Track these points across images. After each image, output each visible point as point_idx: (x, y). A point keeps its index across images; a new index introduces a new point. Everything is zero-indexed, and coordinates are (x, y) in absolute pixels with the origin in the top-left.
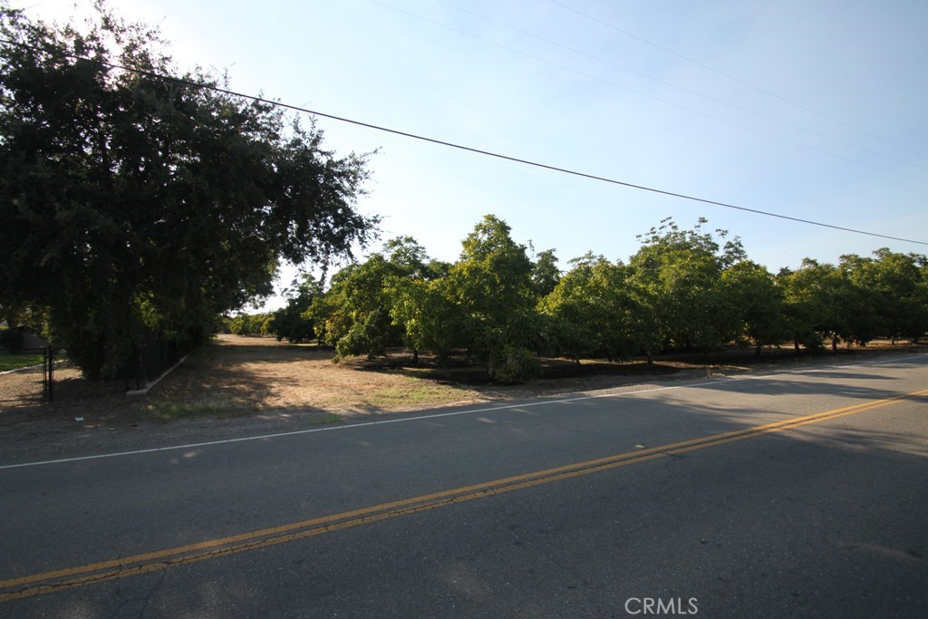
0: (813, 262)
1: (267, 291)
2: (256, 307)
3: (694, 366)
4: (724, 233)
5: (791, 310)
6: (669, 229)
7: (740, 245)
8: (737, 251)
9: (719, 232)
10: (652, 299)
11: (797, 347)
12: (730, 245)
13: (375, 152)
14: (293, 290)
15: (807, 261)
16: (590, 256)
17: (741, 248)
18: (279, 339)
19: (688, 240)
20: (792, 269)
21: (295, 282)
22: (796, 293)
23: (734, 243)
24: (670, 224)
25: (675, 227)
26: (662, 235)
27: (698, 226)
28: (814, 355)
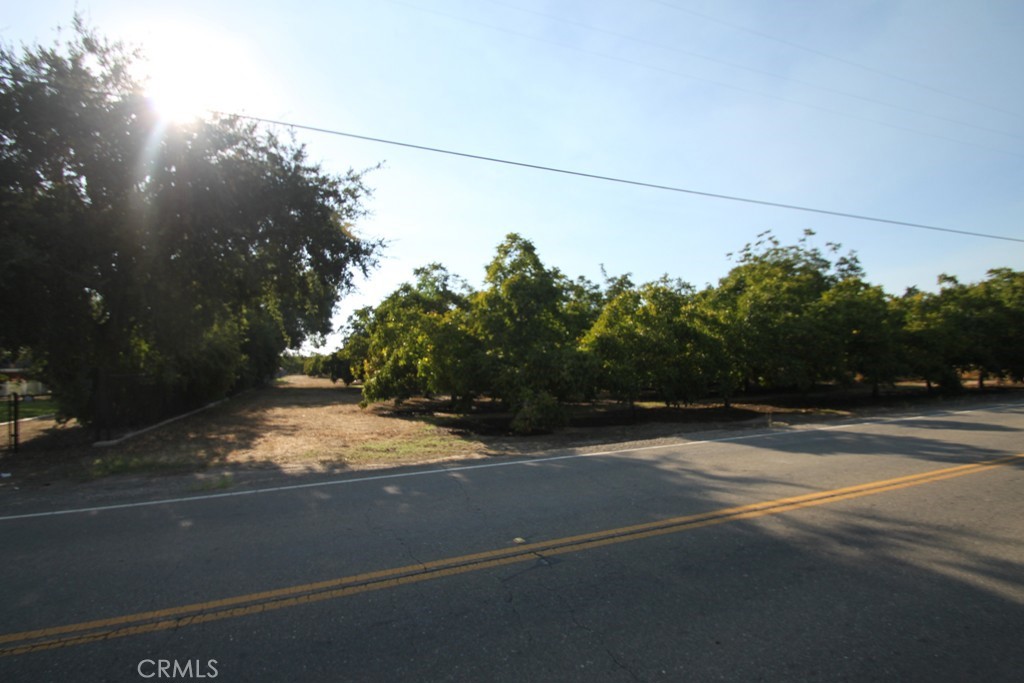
0: (952, 279)
1: (326, 329)
2: (317, 347)
3: (782, 410)
4: (836, 248)
5: (915, 339)
6: (770, 245)
7: (857, 261)
8: (853, 268)
9: (830, 247)
10: (723, 328)
11: (929, 385)
12: (844, 261)
13: (378, 166)
14: (348, 328)
15: (944, 278)
16: (665, 280)
17: (857, 265)
18: (334, 380)
19: (791, 257)
20: (922, 288)
21: (351, 318)
22: (923, 319)
23: (848, 258)
24: (770, 239)
25: (776, 243)
26: (759, 252)
27: (804, 240)
28: (950, 394)
